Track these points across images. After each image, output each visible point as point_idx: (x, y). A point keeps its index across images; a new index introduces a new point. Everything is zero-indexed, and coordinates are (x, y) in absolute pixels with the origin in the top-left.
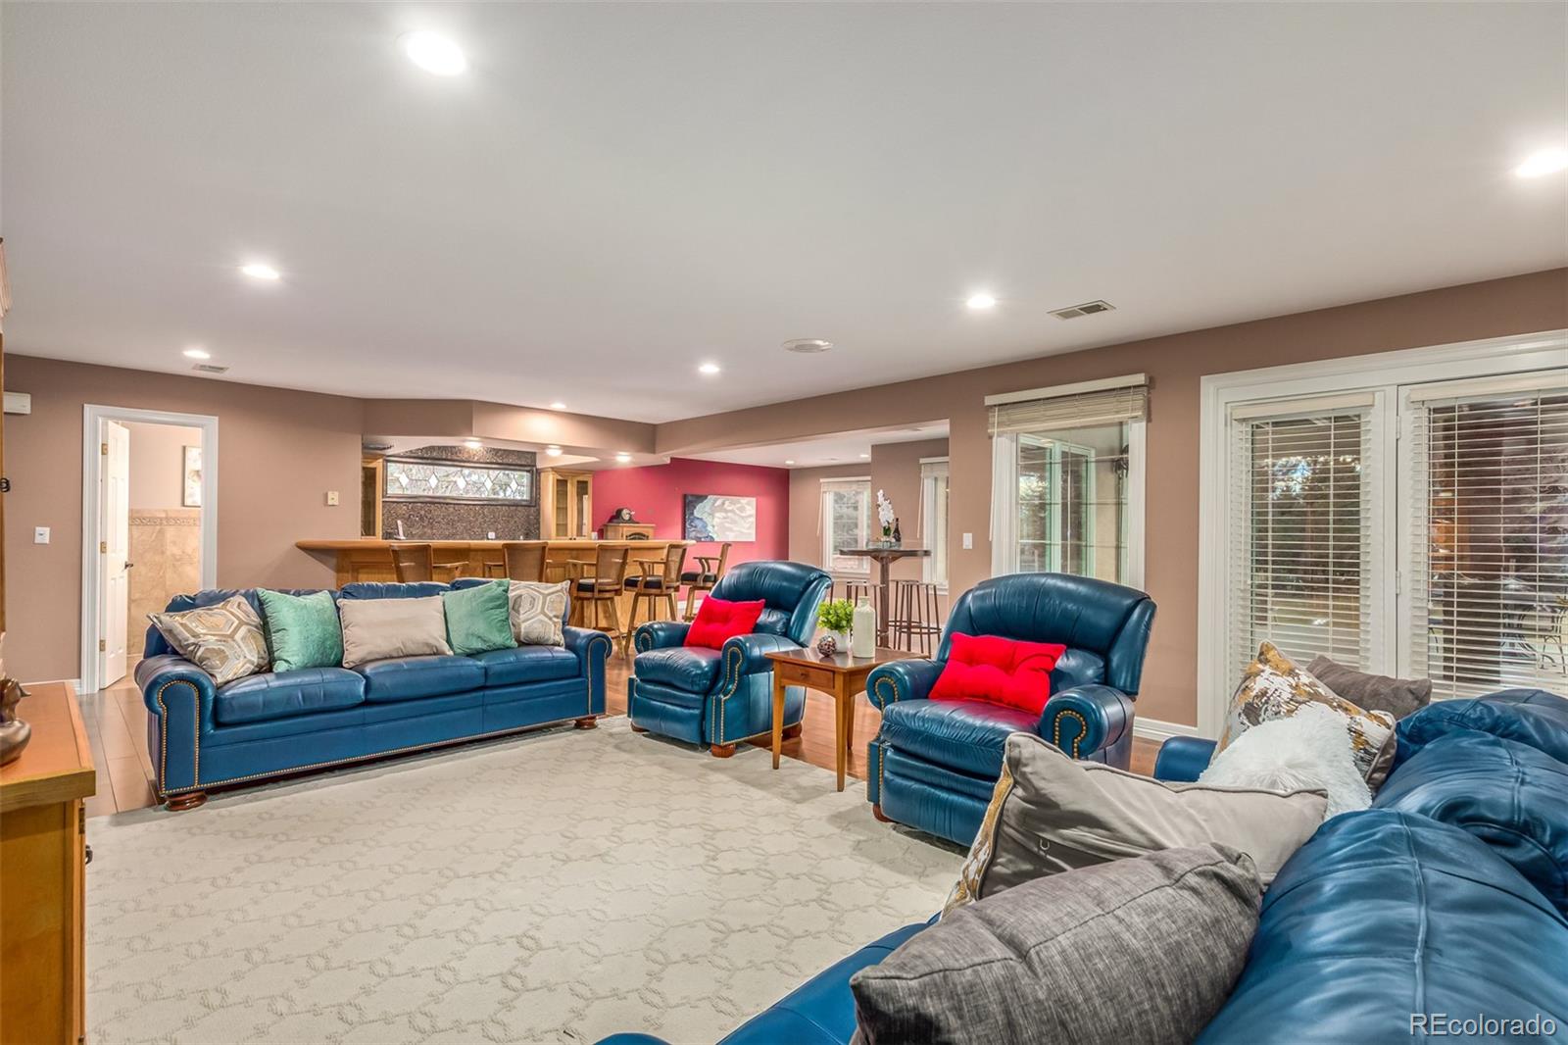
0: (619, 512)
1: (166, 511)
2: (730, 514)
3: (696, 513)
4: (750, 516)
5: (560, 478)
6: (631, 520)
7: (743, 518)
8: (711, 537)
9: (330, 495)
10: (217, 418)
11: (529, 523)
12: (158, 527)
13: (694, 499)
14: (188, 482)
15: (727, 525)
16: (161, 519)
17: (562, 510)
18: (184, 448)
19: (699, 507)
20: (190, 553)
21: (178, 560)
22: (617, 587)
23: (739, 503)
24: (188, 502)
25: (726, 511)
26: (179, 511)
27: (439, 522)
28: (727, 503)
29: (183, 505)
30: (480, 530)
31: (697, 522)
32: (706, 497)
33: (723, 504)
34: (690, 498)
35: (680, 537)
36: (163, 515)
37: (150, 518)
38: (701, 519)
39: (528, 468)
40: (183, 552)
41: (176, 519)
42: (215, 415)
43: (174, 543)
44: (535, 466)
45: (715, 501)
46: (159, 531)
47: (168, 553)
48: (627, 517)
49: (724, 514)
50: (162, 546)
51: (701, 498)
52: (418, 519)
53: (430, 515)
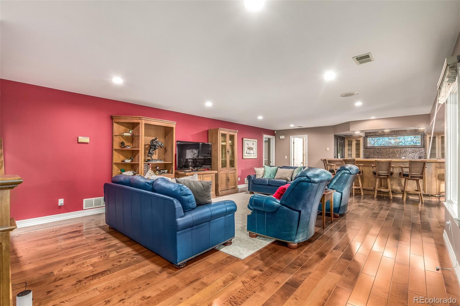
44: (424, 133)
52: (376, 153)
53: (380, 152)
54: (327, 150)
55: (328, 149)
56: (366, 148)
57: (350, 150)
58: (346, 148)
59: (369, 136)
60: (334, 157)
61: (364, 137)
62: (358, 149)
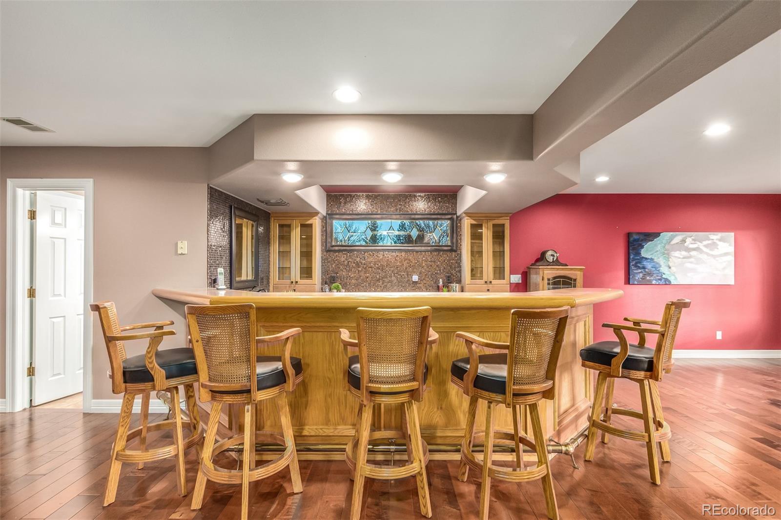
0: (543, 254)
2: (693, 253)
3: (644, 253)
4: (726, 254)
5: (474, 222)
6: (557, 262)
7: (714, 257)
8: (666, 280)
9: (180, 245)
10: (91, 180)
11: (451, 267)
13: (642, 237)
15: (688, 265)
17: (476, 254)
19: (648, 245)
22: (414, 385)
23: (709, 239)
25: (688, 250)
27: (371, 267)
28: (689, 240)
30: (405, 274)
31: (645, 263)
32: (657, 235)
33: (684, 241)
34: (635, 237)
35: (623, 281)
38: (652, 259)
39: (450, 216)
42: (91, 178)
44: (456, 214)
45: (672, 239)
48: (550, 259)
49: (684, 253)
51: (651, 236)
52: (354, 265)
53: (364, 262)
54: (180, 252)
55: (183, 247)
56: (328, 250)
57: (285, 255)
58: (275, 248)
59: (337, 214)
60: (204, 279)
61: (325, 218)
62: (307, 254)
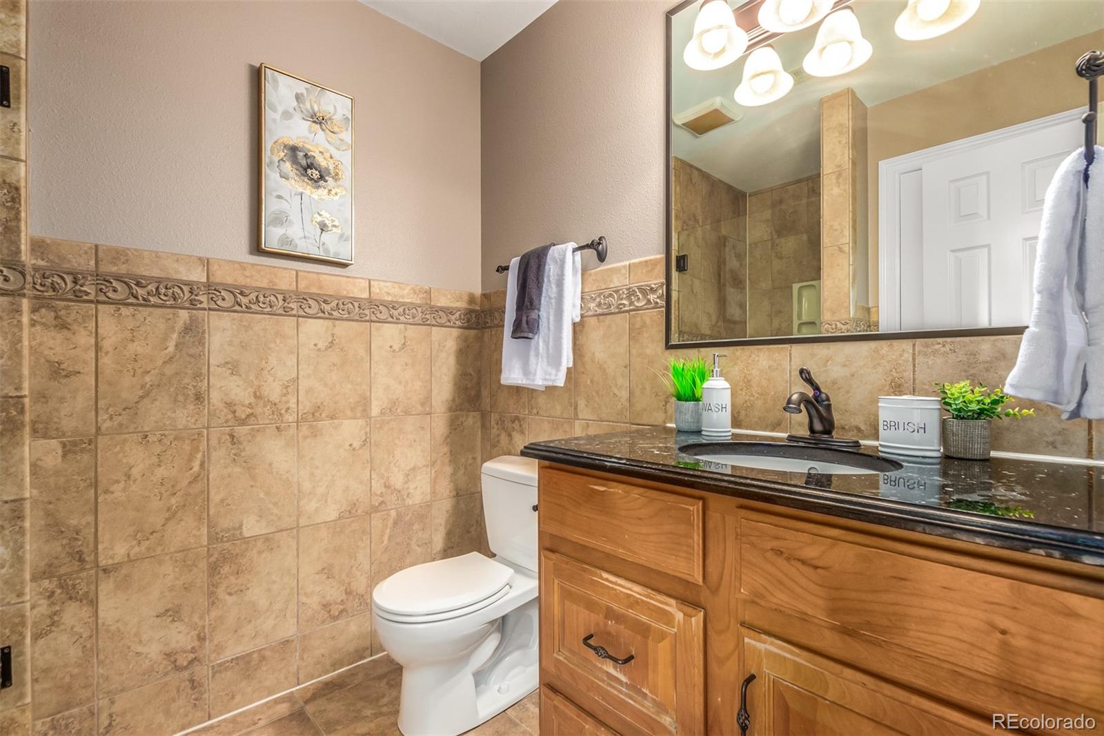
1: (206, 263)
12: (184, 315)
14: (271, 178)
16: (192, 287)
18: (257, 77)
20: (275, 397)
21: (243, 422)
24: (272, 237)
26: (243, 267)
29: (257, 248)
36: (198, 275)
37: (159, 281)
40: (257, 396)
41: (238, 291)
43: (233, 368)
46: (187, 329)
47: (215, 397)
50: (197, 376)
